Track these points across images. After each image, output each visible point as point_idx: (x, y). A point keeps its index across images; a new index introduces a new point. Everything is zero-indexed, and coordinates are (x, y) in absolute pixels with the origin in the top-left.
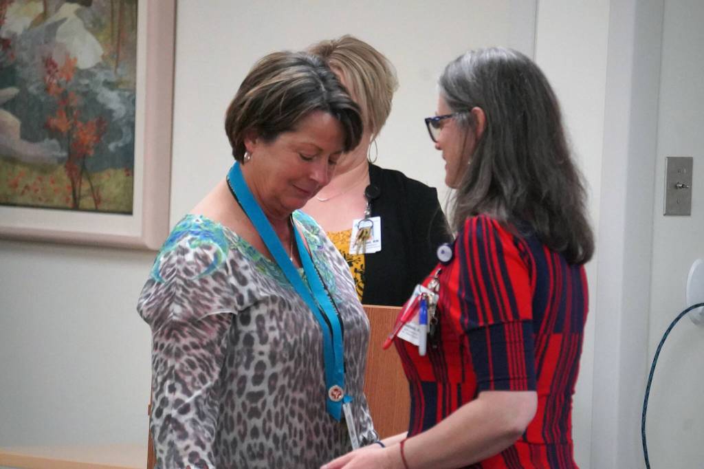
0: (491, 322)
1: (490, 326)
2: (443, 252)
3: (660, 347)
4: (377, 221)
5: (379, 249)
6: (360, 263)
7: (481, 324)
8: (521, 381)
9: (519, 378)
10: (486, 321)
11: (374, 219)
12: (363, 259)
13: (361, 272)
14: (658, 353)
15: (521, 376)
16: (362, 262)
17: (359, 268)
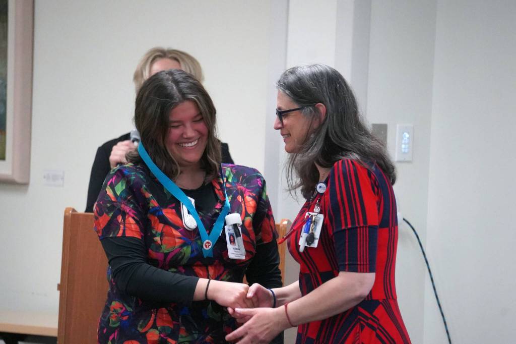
0: (349, 226)
1: (348, 229)
2: (320, 187)
7: (343, 228)
8: (365, 266)
9: (363, 265)
10: (346, 225)
15: (365, 263)
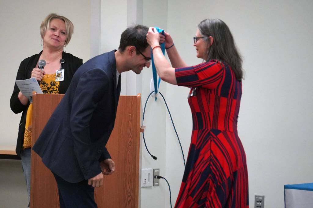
3: (146, 104)
4: (63, 70)
5: (63, 80)
6: (58, 85)
11: (62, 70)
12: (59, 83)
13: (58, 87)
14: (145, 106)
16: (59, 84)
17: (57, 86)
